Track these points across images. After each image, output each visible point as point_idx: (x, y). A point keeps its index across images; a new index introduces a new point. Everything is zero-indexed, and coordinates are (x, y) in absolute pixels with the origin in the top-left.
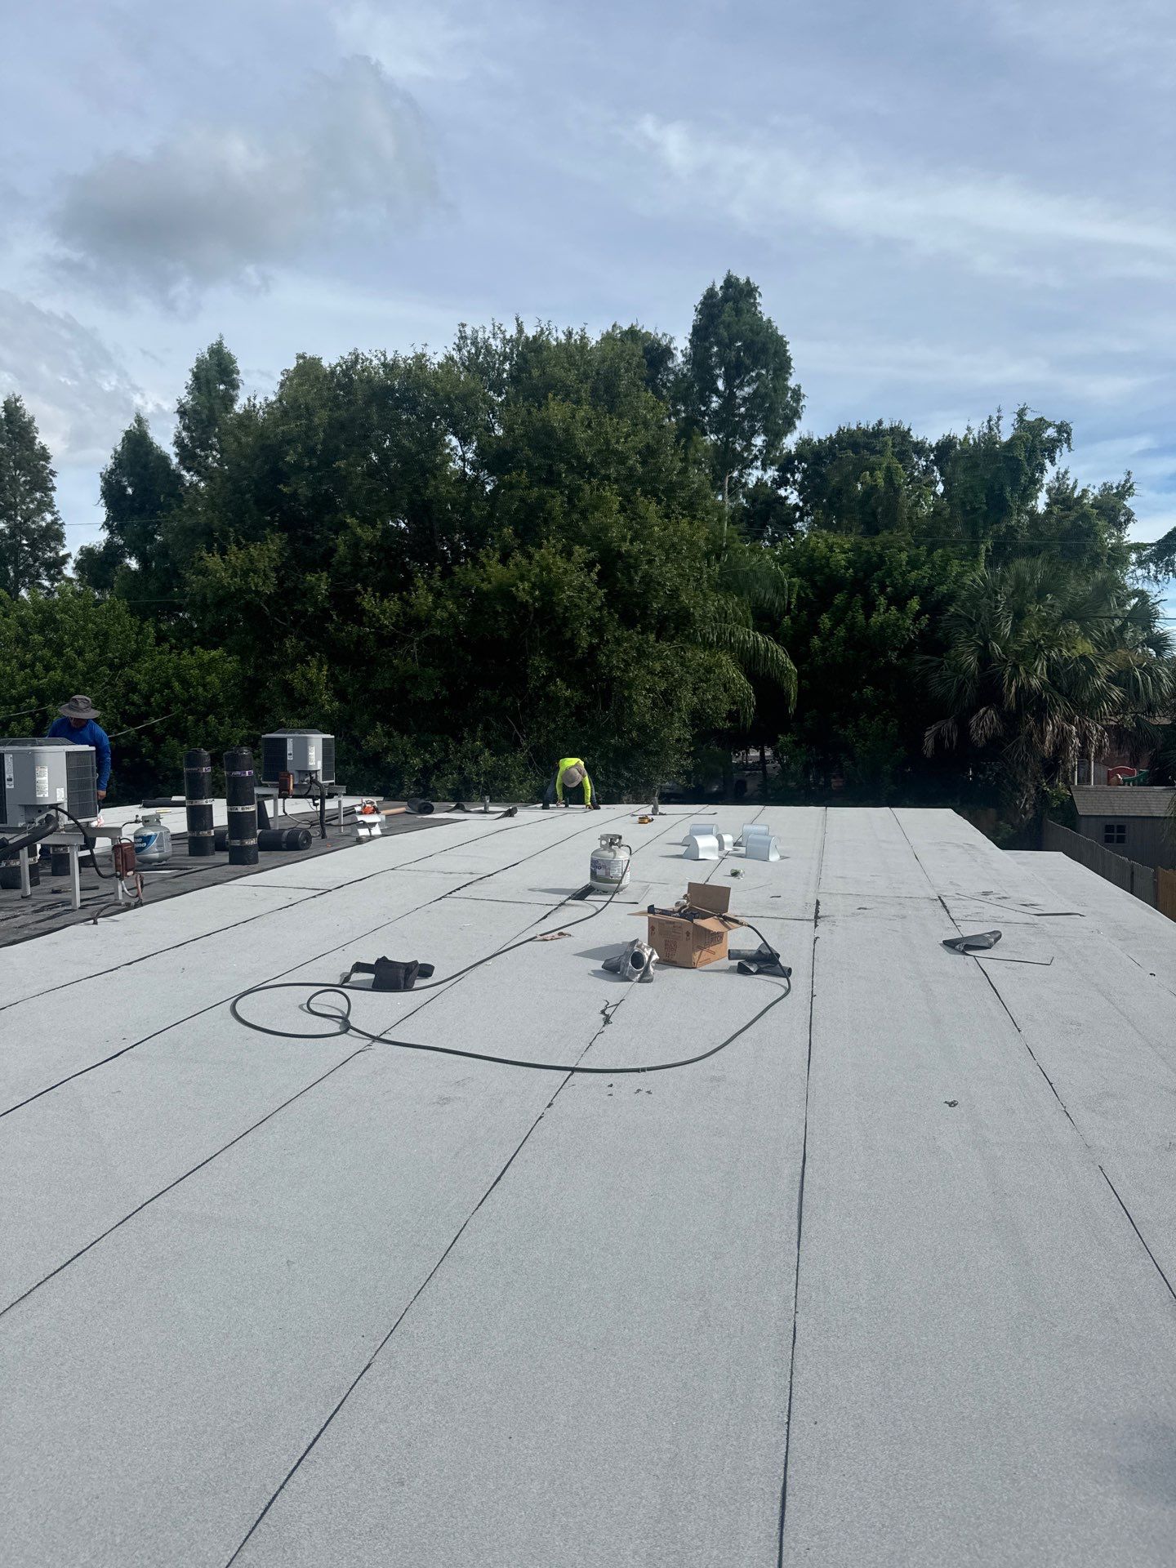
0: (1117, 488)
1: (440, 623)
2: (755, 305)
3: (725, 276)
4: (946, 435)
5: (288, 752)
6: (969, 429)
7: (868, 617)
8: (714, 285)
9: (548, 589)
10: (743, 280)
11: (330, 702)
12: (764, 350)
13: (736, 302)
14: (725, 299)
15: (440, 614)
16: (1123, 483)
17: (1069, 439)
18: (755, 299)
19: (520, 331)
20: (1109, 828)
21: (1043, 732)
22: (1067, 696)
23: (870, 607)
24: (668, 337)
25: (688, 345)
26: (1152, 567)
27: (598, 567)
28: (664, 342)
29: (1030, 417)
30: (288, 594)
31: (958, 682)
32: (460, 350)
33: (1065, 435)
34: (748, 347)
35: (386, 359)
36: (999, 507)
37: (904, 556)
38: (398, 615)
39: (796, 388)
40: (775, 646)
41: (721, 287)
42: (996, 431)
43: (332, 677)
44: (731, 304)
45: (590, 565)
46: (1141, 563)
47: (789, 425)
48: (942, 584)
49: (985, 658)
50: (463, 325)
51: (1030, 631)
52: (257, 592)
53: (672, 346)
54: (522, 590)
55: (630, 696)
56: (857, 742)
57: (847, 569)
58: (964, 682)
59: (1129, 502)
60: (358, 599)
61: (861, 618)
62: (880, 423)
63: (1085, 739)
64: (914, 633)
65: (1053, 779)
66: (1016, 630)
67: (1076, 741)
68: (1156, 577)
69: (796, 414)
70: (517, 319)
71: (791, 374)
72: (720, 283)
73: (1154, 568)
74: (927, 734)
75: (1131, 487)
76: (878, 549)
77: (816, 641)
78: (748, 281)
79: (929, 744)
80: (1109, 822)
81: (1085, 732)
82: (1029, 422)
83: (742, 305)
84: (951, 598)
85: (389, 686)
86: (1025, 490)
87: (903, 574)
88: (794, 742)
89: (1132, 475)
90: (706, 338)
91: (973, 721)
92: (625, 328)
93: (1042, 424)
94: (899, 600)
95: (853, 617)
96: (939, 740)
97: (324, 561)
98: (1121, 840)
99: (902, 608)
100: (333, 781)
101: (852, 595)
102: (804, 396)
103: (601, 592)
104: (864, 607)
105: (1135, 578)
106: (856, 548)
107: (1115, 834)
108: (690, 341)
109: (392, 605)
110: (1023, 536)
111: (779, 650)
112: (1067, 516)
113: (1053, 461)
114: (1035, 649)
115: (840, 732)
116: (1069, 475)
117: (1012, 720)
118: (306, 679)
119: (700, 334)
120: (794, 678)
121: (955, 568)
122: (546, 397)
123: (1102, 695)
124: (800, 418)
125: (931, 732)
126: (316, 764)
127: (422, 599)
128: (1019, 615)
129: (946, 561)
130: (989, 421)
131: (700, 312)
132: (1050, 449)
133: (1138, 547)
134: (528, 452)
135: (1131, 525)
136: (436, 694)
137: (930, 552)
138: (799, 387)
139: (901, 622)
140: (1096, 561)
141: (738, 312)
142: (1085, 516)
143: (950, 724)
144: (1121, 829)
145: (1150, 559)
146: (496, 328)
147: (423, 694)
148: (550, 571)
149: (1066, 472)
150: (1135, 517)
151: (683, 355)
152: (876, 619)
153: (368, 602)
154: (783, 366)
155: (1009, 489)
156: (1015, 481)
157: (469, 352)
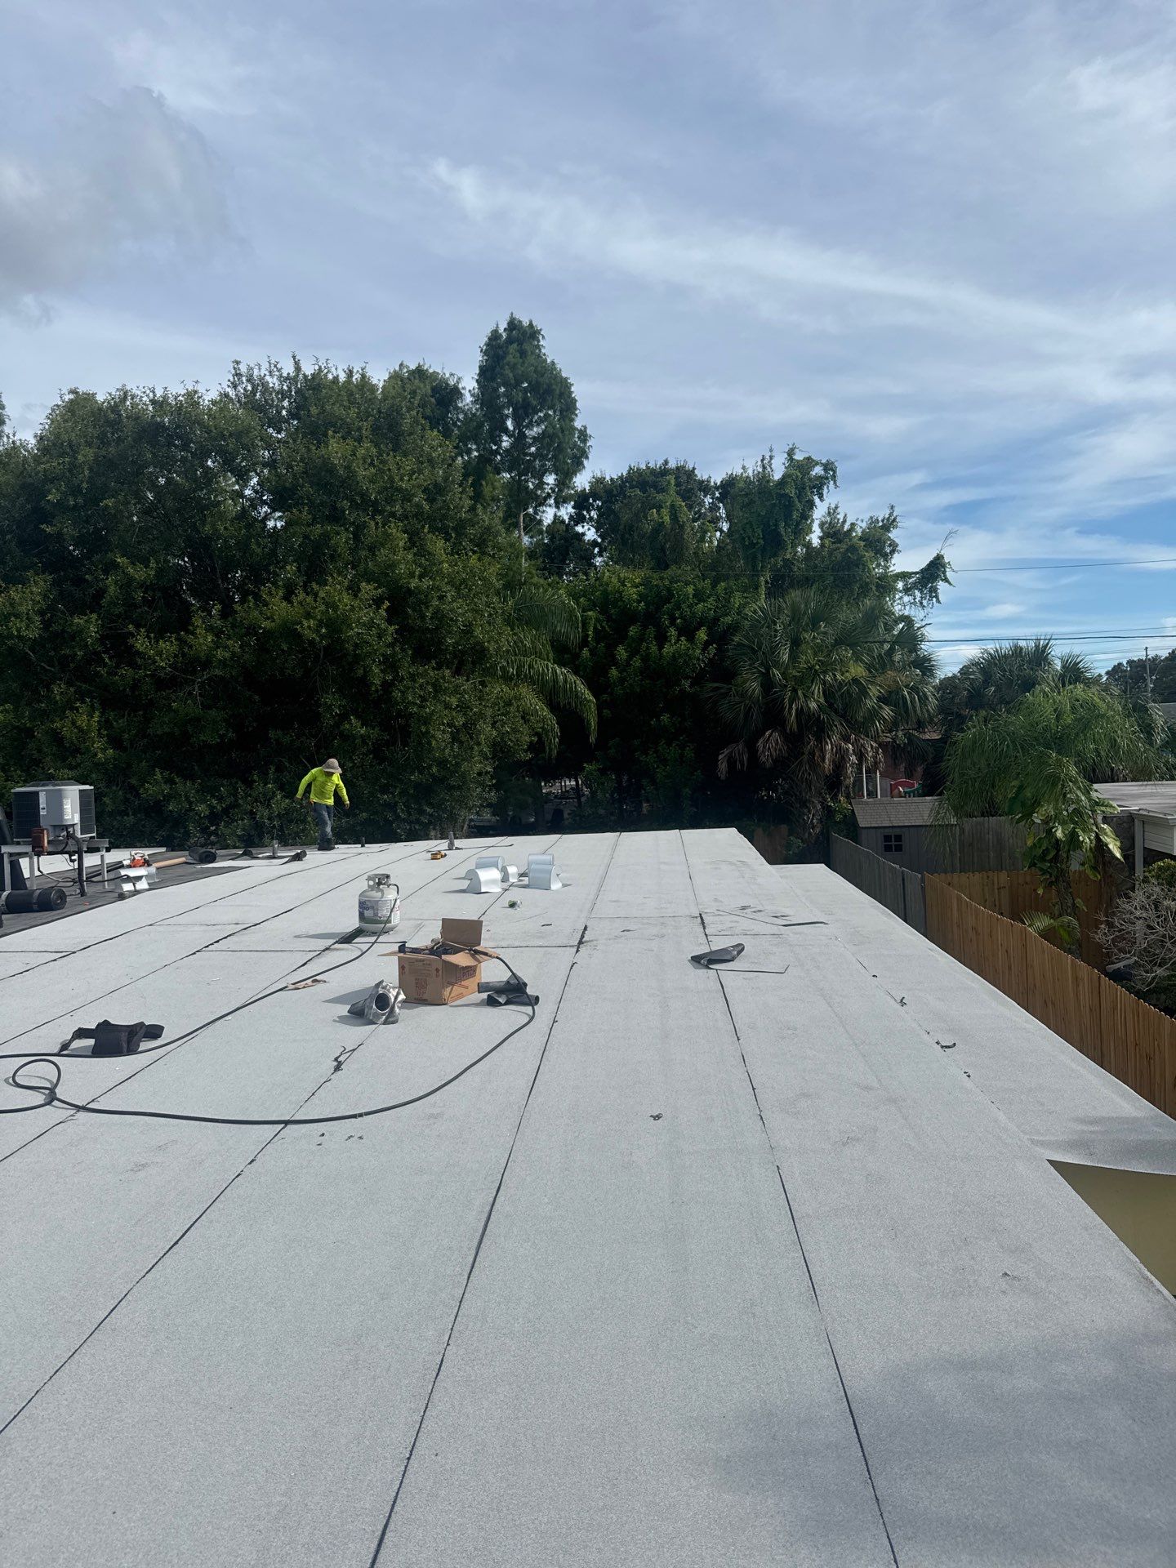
0: (883, 521)
1: (223, 663)
2: (538, 347)
3: (508, 319)
4: (730, 473)
5: (41, 806)
6: (744, 468)
7: (661, 647)
8: (497, 327)
9: (335, 626)
10: (526, 323)
11: (104, 750)
12: (549, 391)
13: (520, 344)
14: (510, 341)
15: (220, 654)
16: (887, 516)
17: (835, 477)
18: (539, 341)
19: (298, 368)
20: (887, 838)
21: (823, 751)
22: (843, 716)
23: (662, 639)
24: (456, 377)
25: (476, 385)
26: (917, 593)
27: (387, 604)
28: (452, 382)
29: (799, 456)
30: (55, 637)
31: (745, 708)
32: (235, 387)
33: (831, 473)
34: (534, 387)
35: (155, 396)
36: (775, 543)
37: (690, 589)
38: (176, 656)
39: (583, 428)
40: (572, 678)
41: (505, 329)
42: (769, 470)
43: (106, 724)
44: (515, 346)
45: (378, 602)
46: (907, 590)
47: (578, 464)
48: (726, 615)
49: (767, 683)
50: (238, 363)
51: (807, 657)
52: (20, 637)
53: (460, 386)
54: (307, 629)
55: (428, 732)
56: (658, 767)
57: (639, 602)
58: (751, 707)
59: (894, 534)
60: (131, 641)
61: (654, 648)
62: (666, 462)
63: (861, 756)
64: (703, 661)
65: (836, 795)
66: (793, 657)
67: (853, 758)
68: (921, 603)
69: (584, 454)
70: (294, 357)
71: (576, 415)
72: (503, 326)
73: (919, 595)
74: (720, 757)
75: (894, 520)
76: (667, 583)
77: (614, 672)
78: (531, 324)
79: (723, 766)
80: (888, 832)
81: (860, 750)
82: (798, 461)
83: (526, 346)
84: (734, 628)
85: (167, 730)
86: (798, 524)
87: (690, 606)
88: (599, 769)
89: (896, 509)
90: (493, 379)
91: (760, 743)
92: (413, 367)
93: (810, 462)
94: (688, 632)
95: (648, 648)
96: (731, 762)
97: (94, 603)
98: (899, 848)
99: (691, 638)
100: (94, 835)
101: (645, 627)
102: (590, 436)
103: (392, 629)
104: (656, 638)
105: (901, 605)
106: (646, 583)
107: (893, 843)
108: (477, 381)
109: (168, 646)
110: (799, 569)
111: (578, 682)
112: (838, 549)
113: (821, 497)
114: (811, 674)
115: (641, 759)
116: (839, 510)
117: (794, 741)
118: (77, 727)
119: (487, 374)
120: (593, 708)
121: (737, 601)
122: (326, 435)
123: (873, 714)
124: (587, 458)
125: (723, 755)
126: (73, 816)
127: (203, 640)
128: (796, 643)
129: (729, 592)
130: (762, 460)
131: (485, 353)
132: (818, 485)
133: (904, 576)
134: (308, 488)
135: (896, 555)
136: (221, 737)
137: (714, 585)
138: (585, 427)
139: (691, 652)
140: (865, 589)
141: (523, 354)
142: (853, 548)
143: (741, 747)
144: (899, 838)
145: (915, 586)
146: (272, 365)
147: (208, 737)
148: (336, 608)
149: (836, 507)
150: (898, 548)
151: (472, 395)
152: (668, 650)
153: (141, 643)
154: (568, 407)
155: (783, 524)
156: (788, 517)
157: (245, 389)
